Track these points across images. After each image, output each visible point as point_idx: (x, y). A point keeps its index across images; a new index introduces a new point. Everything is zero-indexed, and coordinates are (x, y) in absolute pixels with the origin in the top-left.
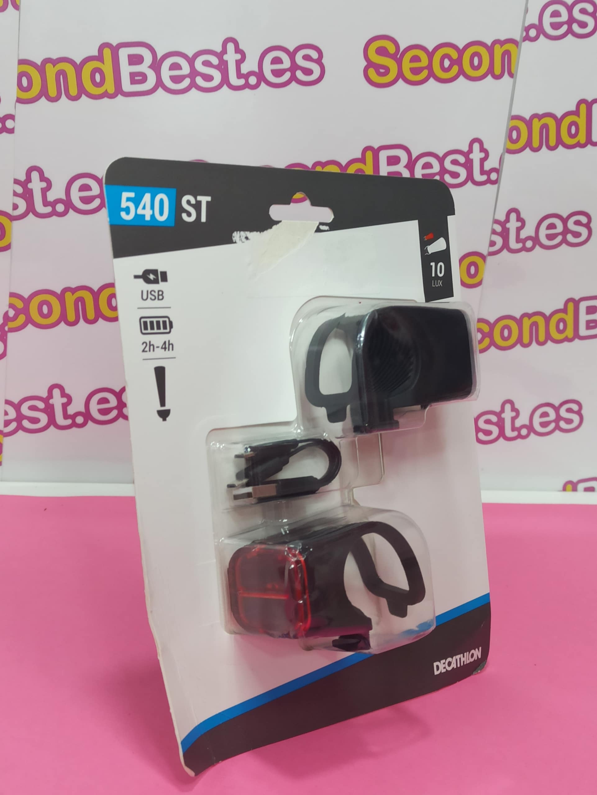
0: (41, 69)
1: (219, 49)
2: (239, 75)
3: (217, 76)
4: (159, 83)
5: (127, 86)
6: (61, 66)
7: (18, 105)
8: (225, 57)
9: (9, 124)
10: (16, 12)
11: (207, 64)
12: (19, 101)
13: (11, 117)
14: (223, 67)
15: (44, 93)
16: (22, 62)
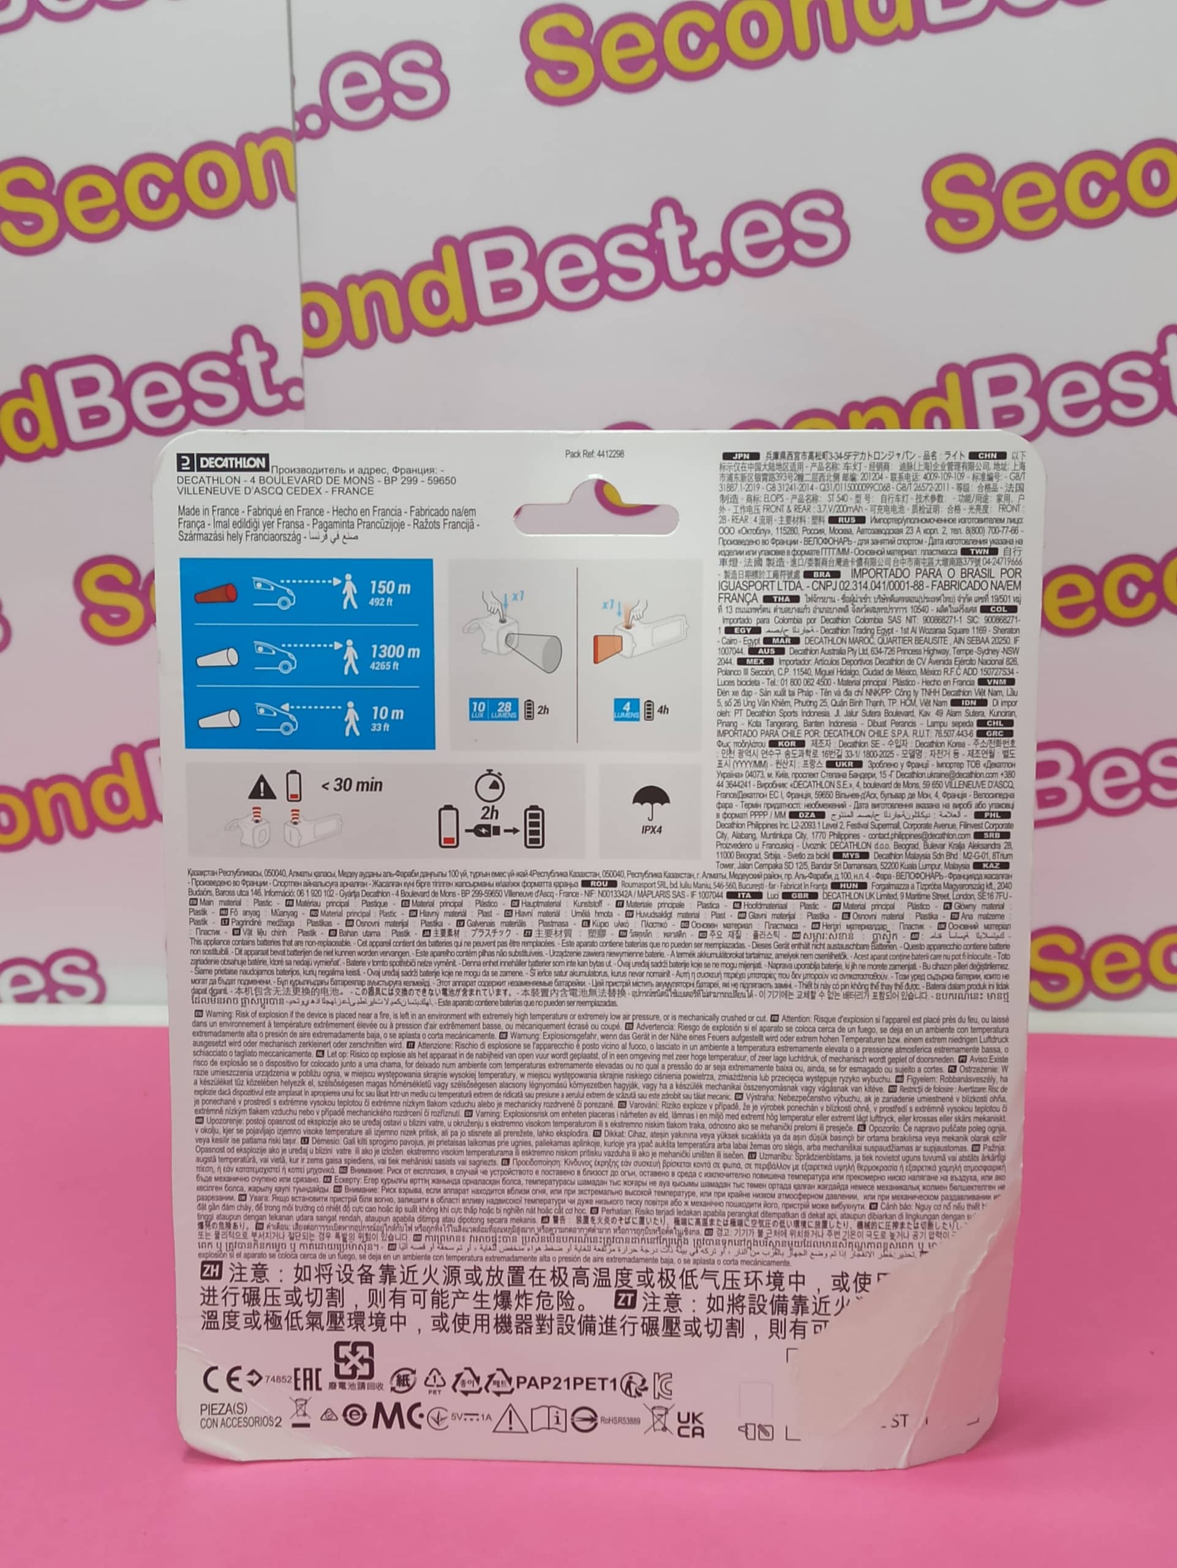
0: (340, 295)
1: (645, 221)
2: (688, 262)
3: (647, 270)
4: (545, 295)
5: (487, 306)
6: (373, 286)
7: (307, 360)
8: (659, 234)
9: (295, 394)
10: (292, 205)
11: (627, 250)
12: (309, 353)
13: (298, 382)
14: (656, 252)
15: (348, 335)
16: (307, 287)
